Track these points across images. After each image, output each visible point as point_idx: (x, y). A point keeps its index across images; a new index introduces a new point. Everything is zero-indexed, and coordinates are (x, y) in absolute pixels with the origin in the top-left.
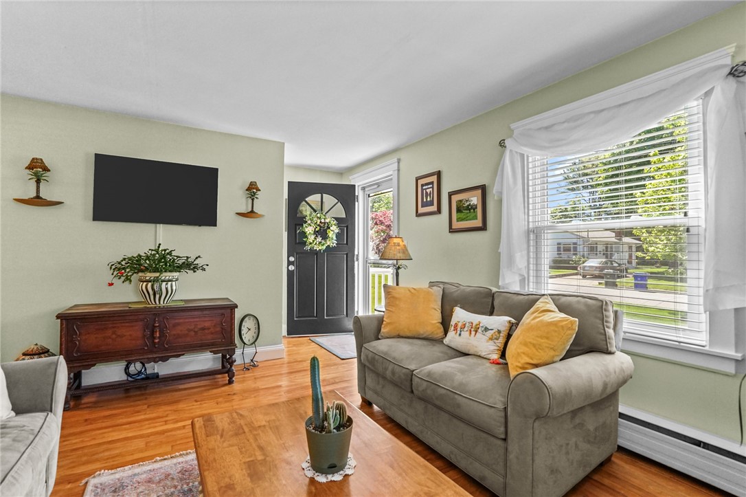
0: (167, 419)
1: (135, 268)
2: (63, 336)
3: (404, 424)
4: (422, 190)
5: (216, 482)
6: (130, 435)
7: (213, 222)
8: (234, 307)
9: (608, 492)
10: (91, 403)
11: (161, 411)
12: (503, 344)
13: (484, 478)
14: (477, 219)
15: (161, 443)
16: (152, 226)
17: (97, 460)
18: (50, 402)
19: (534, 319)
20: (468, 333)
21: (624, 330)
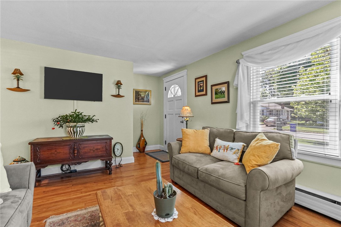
0: (82, 191)
1: (65, 121)
2: (32, 153)
3: (193, 193)
4: (198, 84)
5: (111, 222)
6: (65, 198)
7: (100, 100)
8: (111, 139)
9: (292, 224)
10: (46, 183)
11: (79, 187)
12: (240, 156)
13: (234, 218)
14: (225, 97)
15: (80, 202)
16: (72, 101)
17: (50, 211)
18: (28, 184)
19: (257, 144)
20: (223, 150)
21: (298, 149)
